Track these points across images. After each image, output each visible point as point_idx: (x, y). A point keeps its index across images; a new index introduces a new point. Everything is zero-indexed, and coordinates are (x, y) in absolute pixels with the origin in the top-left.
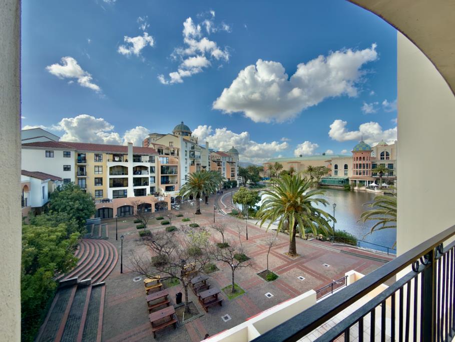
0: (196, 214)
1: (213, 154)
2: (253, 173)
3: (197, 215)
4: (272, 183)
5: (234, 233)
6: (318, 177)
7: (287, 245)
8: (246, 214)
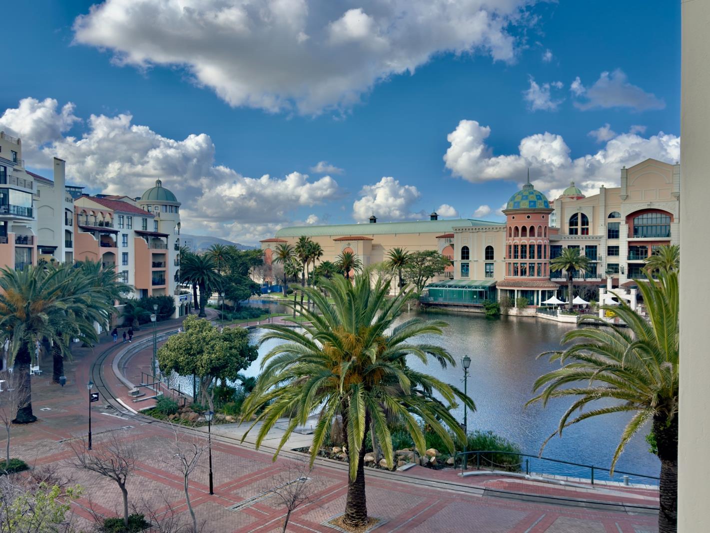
0: (15, 422)
1: (82, 203)
2: (229, 272)
3: (21, 428)
4: (290, 303)
5: (167, 477)
6: (418, 283)
7: (338, 495)
8: (207, 408)
